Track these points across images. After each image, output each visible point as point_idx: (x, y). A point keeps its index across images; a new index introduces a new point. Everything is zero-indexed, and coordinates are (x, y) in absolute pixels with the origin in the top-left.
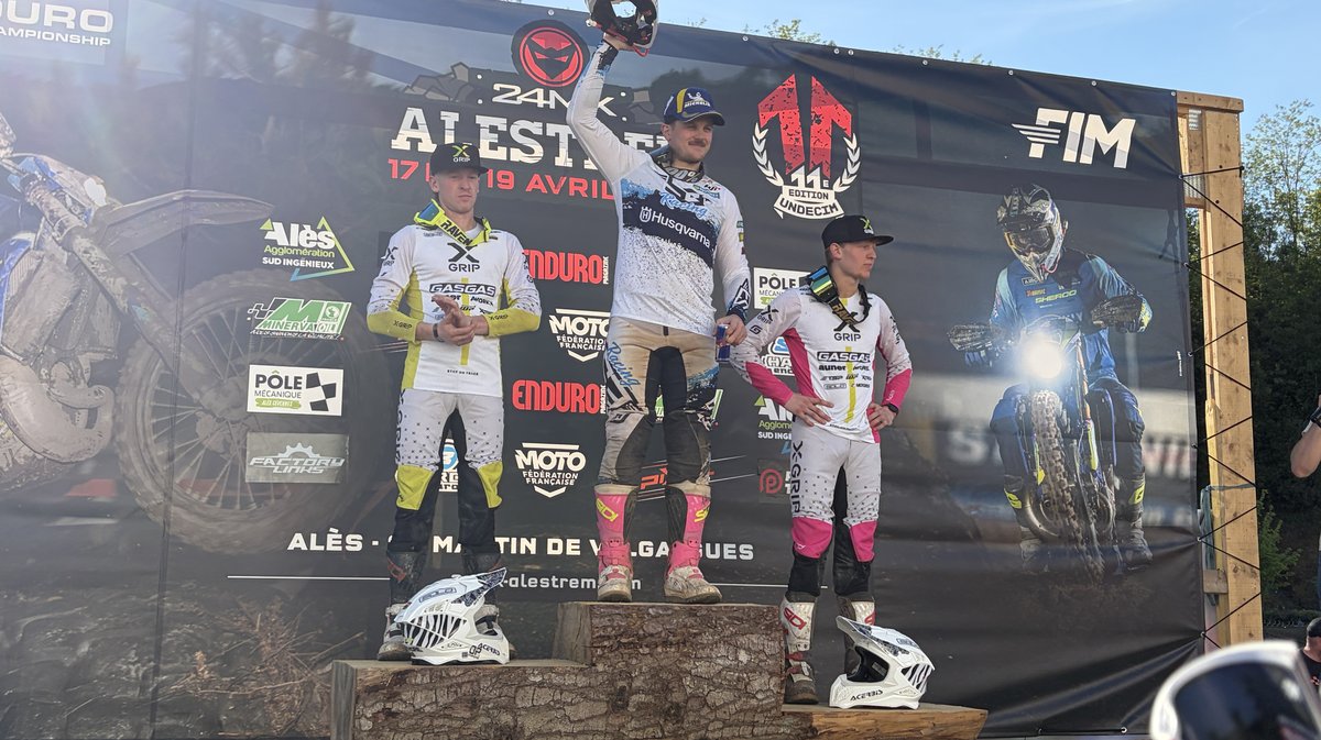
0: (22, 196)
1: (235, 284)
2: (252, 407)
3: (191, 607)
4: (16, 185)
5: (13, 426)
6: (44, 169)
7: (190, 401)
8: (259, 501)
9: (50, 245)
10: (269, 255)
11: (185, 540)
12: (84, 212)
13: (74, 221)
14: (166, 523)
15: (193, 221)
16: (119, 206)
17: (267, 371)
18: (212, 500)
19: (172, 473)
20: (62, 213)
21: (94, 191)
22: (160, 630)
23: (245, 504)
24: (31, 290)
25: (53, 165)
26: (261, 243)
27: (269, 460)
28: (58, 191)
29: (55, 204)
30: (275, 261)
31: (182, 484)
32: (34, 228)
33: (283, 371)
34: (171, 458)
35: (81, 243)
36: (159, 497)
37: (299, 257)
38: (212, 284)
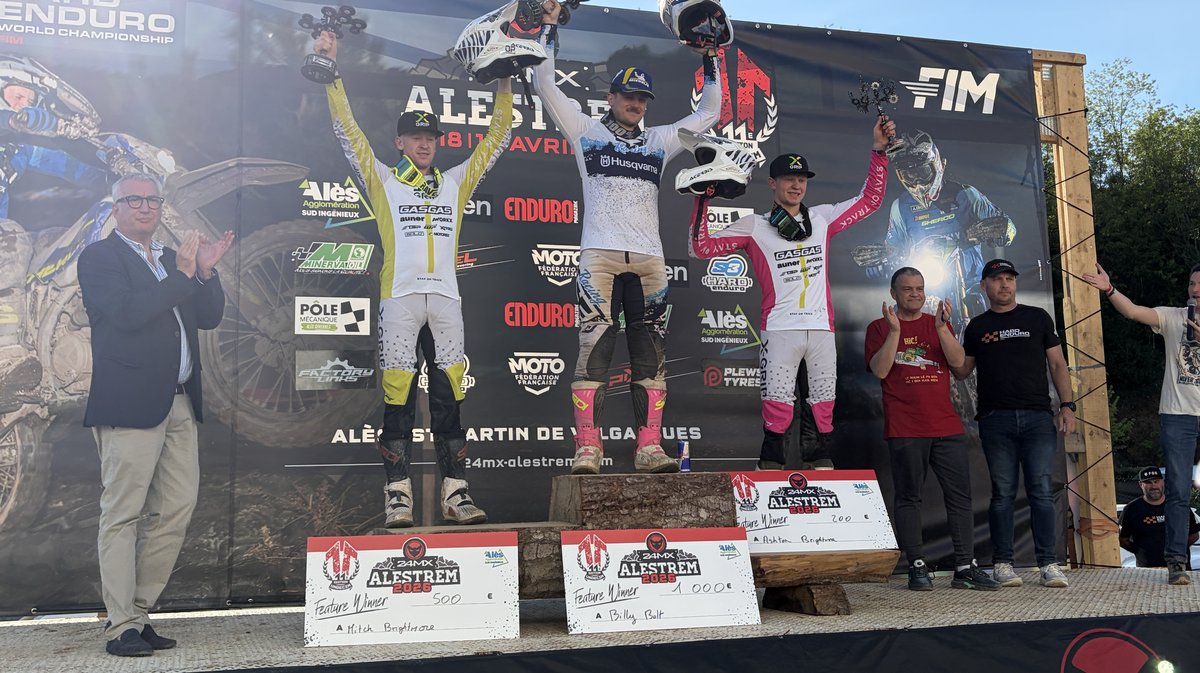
0: (108, 167)
1: (280, 232)
2: (299, 330)
3: (256, 491)
4: (103, 159)
6: (124, 145)
7: (249, 327)
8: (307, 405)
10: (307, 208)
11: (250, 438)
12: (159, 178)
14: (234, 425)
15: (246, 182)
16: (186, 173)
17: (310, 301)
18: (270, 405)
19: (237, 385)
21: (166, 161)
22: (233, 510)
23: (296, 408)
25: (132, 142)
26: (301, 199)
27: (314, 372)
28: (136, 161)
30: (313, 213)
31: (247, 394)
33: (323, 301)
34: (235, 373)
36: (228, 404)
37: (331, 209)
38: (264, 233)
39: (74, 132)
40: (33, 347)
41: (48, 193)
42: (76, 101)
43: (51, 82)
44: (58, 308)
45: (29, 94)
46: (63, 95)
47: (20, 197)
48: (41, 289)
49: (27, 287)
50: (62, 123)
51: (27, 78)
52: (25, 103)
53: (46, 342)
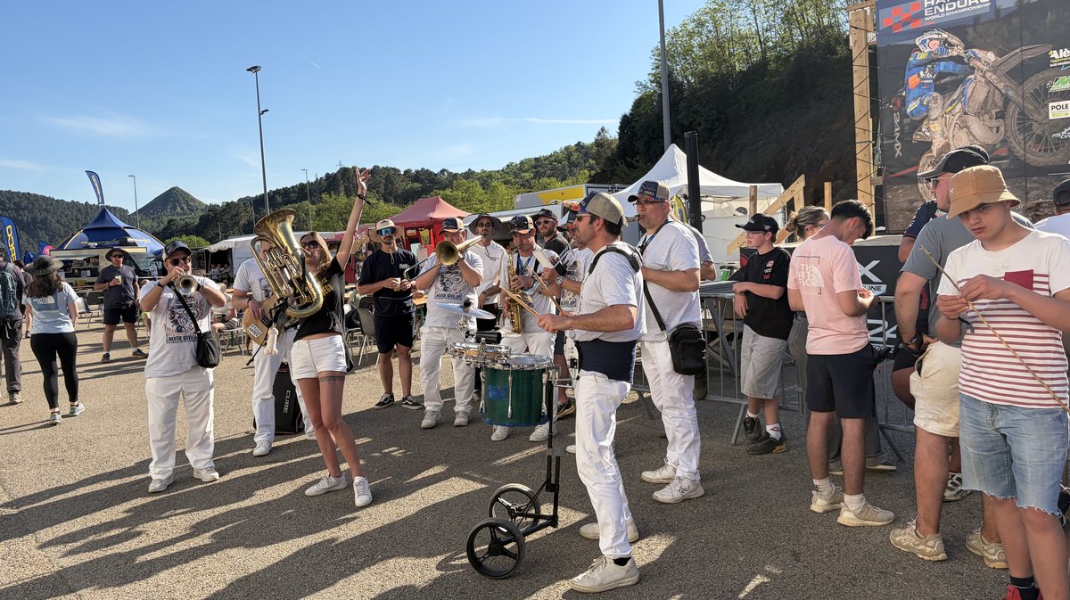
1: (1041, 76)
2: (1051, 117)
3: (1036, 185)
4: (966, 61)
5: (974, 136)
6: (974, 54)
7: (1029, 119)
8: (1056, 149)
9: (979, 78)
10: (1052, 63)
11: (1032, 164)
12: (988, 64)
13: (986, 68)
14: (1025, 159)
15: (1024, 58)
16: (999, 59)
17: (1055, 104)
18: (1040, 150)
19: (1025, 144)
20: (981, 66)
21: (991, 56)
22: (1027, 193)
23: (1052, 150)
24: (974, 94)
25: (977, 51)
26: (1048, 59)
27: (1059, 134)
28: (979, 59)
29: (979, 64)
30: (1055, 65)
31: (1030, 146)
33: (1061, 103)
34: (1024, 139)
35: (988, 75)
36: (1023, 152)
37: (1063, 61)
38: (1033, 78)
39: (955, 53)
40: (946, 138)
41: (947, 79)
42: (954, 40)
43: (945, 36)
44: (954, 122)
45: (938, 42)
46: (950, 40)
47: (938, 83)
48: (948, 116)
49: (943, 116)
50: (950, 51)
51: (936, 36)
52: (937, 47)
53: (951, 135)
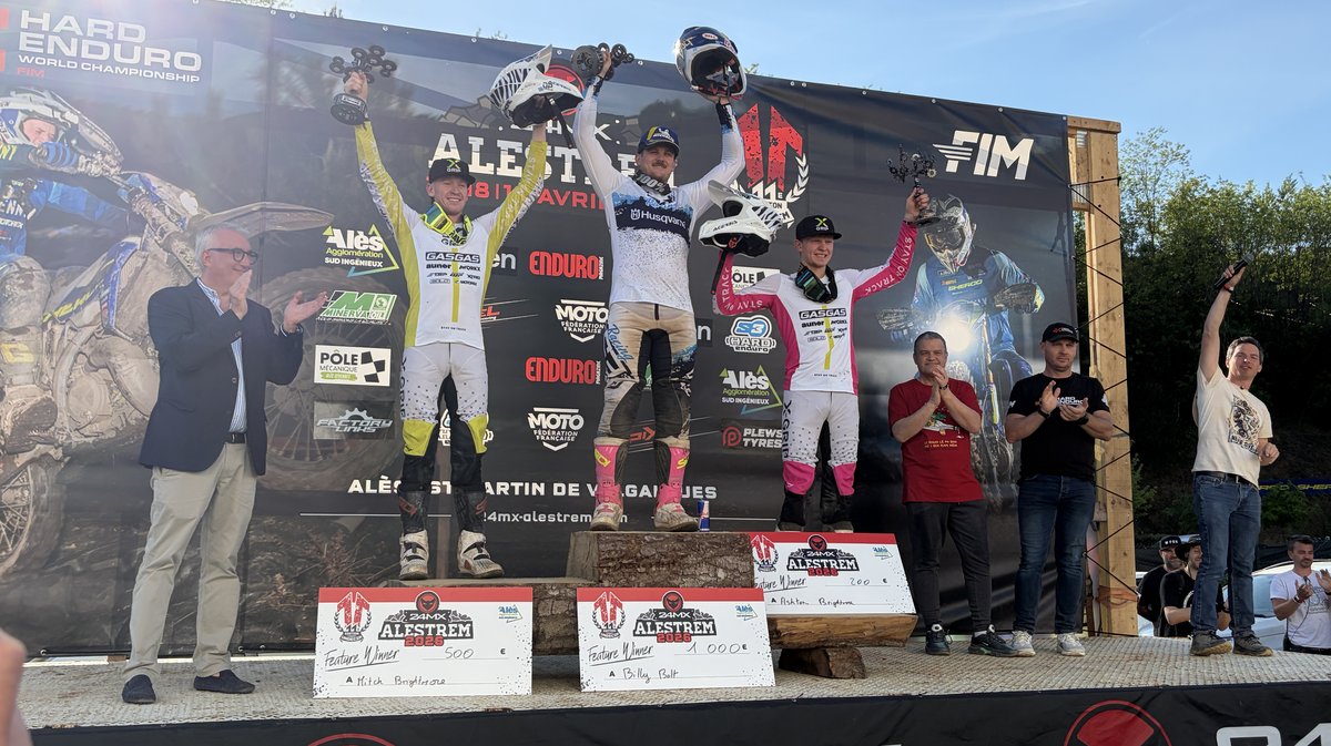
0: (130, 206)
1: (303, 279)
2: (318, 379)
3: (271, 538)
4: (125, 198)
5: (125, 394)
6: (147, 184)
8: (324, 454)
9: (153, 247)
10: (330, 256)
12: (181, 220)
13: (172, 228)
15: (269, 227)
16: (208, 215)
17: (330, 350)
18: (287, 454)
20: (163, 220)
21: (188, 203)
22: (247, 558)
23: (313, 457)
25: (154, 181)
26: (322, 246)
27: (332, 421)
28: (158, 202)
29: (157, 213)
30: (335, 261)
32: (139, 233)
33: (343, 350)
35: (178, 245)
37: (354, 258)
38: (285, 279)
39: (95, 170)
40: (48, 387)
41: (67, 231)
42: (98, 138)
43: (72, 118)
44: (75, 348)
45: (49, 129)
46: (85, 131)
47: (37, 234)
48: (58, 329)
49: (44, 326)
50: (82, 159)
51: (48, 112)
52: (45, 138)
53: (62, 382)
